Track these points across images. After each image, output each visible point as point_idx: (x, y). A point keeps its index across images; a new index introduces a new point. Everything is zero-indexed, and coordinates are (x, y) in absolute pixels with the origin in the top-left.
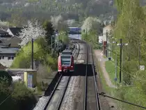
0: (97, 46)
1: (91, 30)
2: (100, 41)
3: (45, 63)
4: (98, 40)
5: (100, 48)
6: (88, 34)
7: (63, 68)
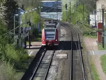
0: (87, 30)
1: (77, 6)
2: (92, 23)
3: (3, 58)
4: (89, 21)
5: (92, 34)
6: (73, 11)
7: (47, 42)
